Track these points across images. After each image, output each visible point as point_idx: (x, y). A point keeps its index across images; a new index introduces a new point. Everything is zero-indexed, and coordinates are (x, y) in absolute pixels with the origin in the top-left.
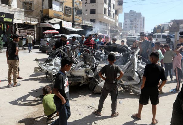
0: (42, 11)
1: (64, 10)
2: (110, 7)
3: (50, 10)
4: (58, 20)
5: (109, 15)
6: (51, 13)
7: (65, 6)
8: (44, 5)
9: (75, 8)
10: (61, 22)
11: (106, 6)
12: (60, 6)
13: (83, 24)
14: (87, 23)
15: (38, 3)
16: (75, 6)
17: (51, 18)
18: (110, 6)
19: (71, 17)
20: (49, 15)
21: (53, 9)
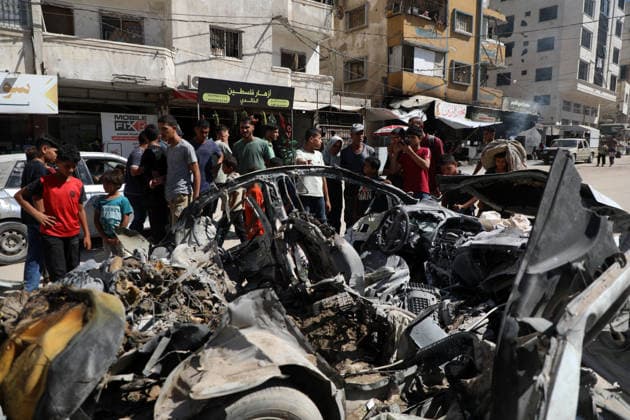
0: (385, 80)
1: (447, 72)
2: (603, 57)
3: (406, 75)
4: (424, 100)
5: (596, 82)
6: (408, 81)
7: (452, 61)
8: (392, 62)
9: (481, 65)
10: (433, 103)
11: (588, 55)
12: (437, 60)
13: (504, 109)
14: (516, 106)
15: (378, 59)
16: (483, 58)
17: (407, 96)
18: (601, 54)
19: (470, 89)
20: (401, 87)
21: (416, 72)
